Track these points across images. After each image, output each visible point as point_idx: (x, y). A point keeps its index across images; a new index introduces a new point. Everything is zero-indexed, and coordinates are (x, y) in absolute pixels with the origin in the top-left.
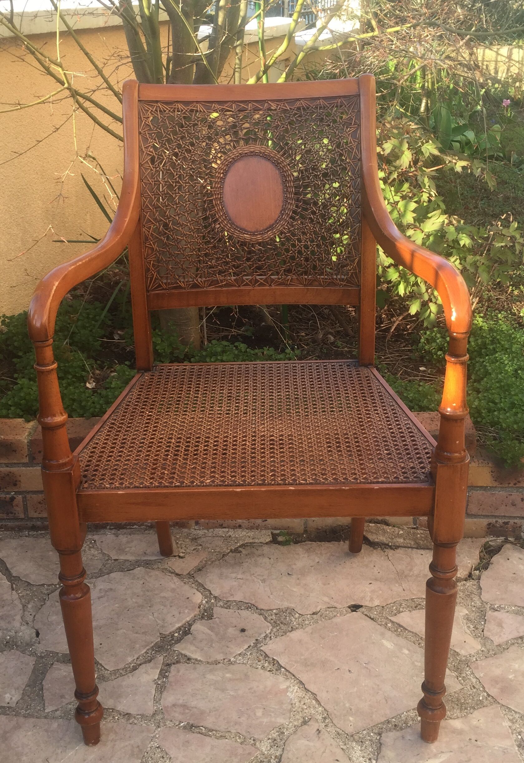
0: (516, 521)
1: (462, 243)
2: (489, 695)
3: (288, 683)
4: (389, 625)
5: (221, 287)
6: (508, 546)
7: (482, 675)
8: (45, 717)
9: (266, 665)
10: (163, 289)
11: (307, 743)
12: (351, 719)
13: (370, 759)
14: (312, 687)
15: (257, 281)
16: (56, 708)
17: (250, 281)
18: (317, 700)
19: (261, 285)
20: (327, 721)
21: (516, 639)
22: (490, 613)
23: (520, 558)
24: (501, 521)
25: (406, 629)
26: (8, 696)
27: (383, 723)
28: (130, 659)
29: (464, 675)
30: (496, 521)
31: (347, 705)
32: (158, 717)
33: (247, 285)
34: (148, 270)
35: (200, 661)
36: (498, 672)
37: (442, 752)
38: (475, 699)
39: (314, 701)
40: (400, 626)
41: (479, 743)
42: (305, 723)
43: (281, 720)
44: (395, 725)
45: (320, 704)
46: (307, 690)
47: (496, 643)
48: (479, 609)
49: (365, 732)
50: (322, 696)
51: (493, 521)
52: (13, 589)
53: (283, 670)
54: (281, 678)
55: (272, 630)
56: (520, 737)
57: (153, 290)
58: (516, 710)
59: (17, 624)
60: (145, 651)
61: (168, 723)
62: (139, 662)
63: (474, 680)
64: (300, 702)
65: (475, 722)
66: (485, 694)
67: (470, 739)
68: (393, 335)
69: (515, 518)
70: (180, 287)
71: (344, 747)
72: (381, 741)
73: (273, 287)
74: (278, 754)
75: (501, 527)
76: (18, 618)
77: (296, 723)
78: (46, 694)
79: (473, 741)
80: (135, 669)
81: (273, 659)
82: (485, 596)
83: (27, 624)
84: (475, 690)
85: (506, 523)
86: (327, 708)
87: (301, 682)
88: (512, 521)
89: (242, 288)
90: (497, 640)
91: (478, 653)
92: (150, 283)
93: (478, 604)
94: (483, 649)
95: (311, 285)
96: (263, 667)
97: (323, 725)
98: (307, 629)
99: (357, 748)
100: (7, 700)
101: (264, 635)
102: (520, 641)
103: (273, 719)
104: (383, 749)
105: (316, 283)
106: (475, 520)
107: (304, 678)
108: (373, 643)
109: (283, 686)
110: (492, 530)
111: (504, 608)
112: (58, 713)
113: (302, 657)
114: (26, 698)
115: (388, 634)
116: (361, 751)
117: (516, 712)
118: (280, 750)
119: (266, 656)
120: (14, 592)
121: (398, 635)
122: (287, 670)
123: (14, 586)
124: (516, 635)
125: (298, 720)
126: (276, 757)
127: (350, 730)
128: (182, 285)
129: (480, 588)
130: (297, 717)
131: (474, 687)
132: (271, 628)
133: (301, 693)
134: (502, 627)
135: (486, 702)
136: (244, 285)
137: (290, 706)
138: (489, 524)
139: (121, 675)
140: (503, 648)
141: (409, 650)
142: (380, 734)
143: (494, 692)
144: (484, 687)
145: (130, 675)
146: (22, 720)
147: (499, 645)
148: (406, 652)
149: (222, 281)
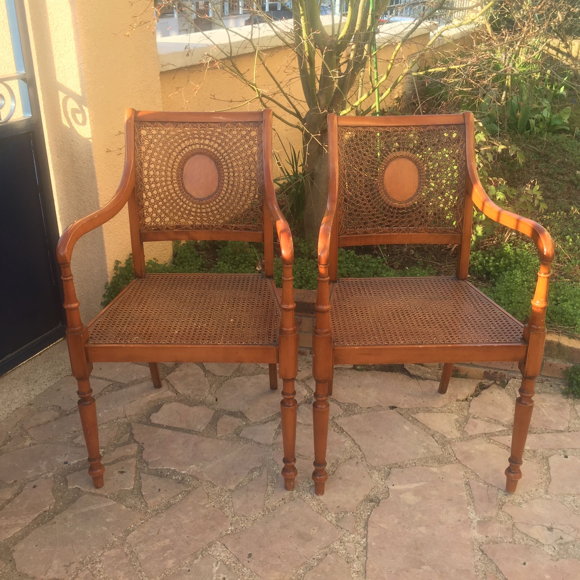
0: (502, 372)
1: (498, 198)
2: (457, 459)
3: (346, 439)
4: (410, 419)
6: (495, 386)
7: (456, 449)
8: (217, 439)
9: (336, 429)
11: (350, 467)
12: (376, 459)
13: (382, 479)
14: (359, 443)
16: (222, 435)
18: (360, 449)
20: (363, 459)
21: (483, 434)
22: (471, 420)
23: (499, 393)
24: (492, 371)
25: (419, 422)
26: (199, 427)
27: (394, 464)
28: (263, 418)
29: (446, 448)
30: (490, 371)
31: (376, 453)
32: (274, 446)
35: (301, 423)
36: (465, 448)
37: (422, 481)
38: (449, 460)
39: (358, 449)
40: (416, 419)
41: (443, 480)
42: (351, 458)
43: (338, 455)
44: (400, 466)
45: (361, 451)
46: (356, 444)
47: (469, 435)
48: (465, 416)
49: (382, 467)
50: (363, 447)
51: (488, 370)
52: (205, 376)
53: (344, 433)
54: (343, 436)
55: (343, 413)
56: (467, 480)
58: (470, 468)
59: (206, 393)
60: (272, 415)
61: (279, 449)
62: (268, 420)
63: (451, 451)
64: (350, 448)
65: (444, 470)
66: (455, 458)
67: (439, 477)
68: (454, 253)
69: (501, 370)
71: (370, 472)
72: (390, 472)
74: (333, 470)
75: (492, 374)
76: (207, 391)
77: (346, 458)
78: (218, 428)
79: (441, 478)
80: (265, 423)
81: (341, 427)
82: (471, 410)
83: (212, 394)
84: (449, 456)
85: (496, 373)
86: (365, 453)
87: (353, 440)
88: (499, 372)
90: (470, 433)
91: (457, 438)
93: (466, 414)
94: (461, 436)
96: (334, 430)
97: (360, 461)
98: (362, 415)
99: (376, 473)
100: (198, 429)
101: (337, 415)
102: (484, 435)
103: (334, 455)
104: (390, 475)
106: (477, 369)
107: (355, 438)
108: (398, 426)
109: (343, 440)
110: (487, 375)
111: (481, 418)
112: (223, 438)
113: (357, 428)
114: (208, 429)
115: (408, 423)
116: (378, 475)
117: (469, 469)
118: (335, 469)
119: (337, 425)
120: (206, 378)
121: (414, 424)
122: (346, 433)
123: (206, 375)
124: (483, 432)
125: (347, 456)
126: (332, 471)
127: (374, 464)
129: (470, 406)
130: (348, 455)
131: (450, 454)
132: (343, 412)
133: (352, 445)
134: (476, 427)
135: (454, 462)
137: (344, 450)
138: (485, 372)
139: (258, 425)
140: (472, 438)
141: (417, 432)
142: (390, 469)
143: (460, 458)
144: (455, 455)
145: (263, 425)
146: (205, 438)
147: (471, 436)
148: (416, 432)
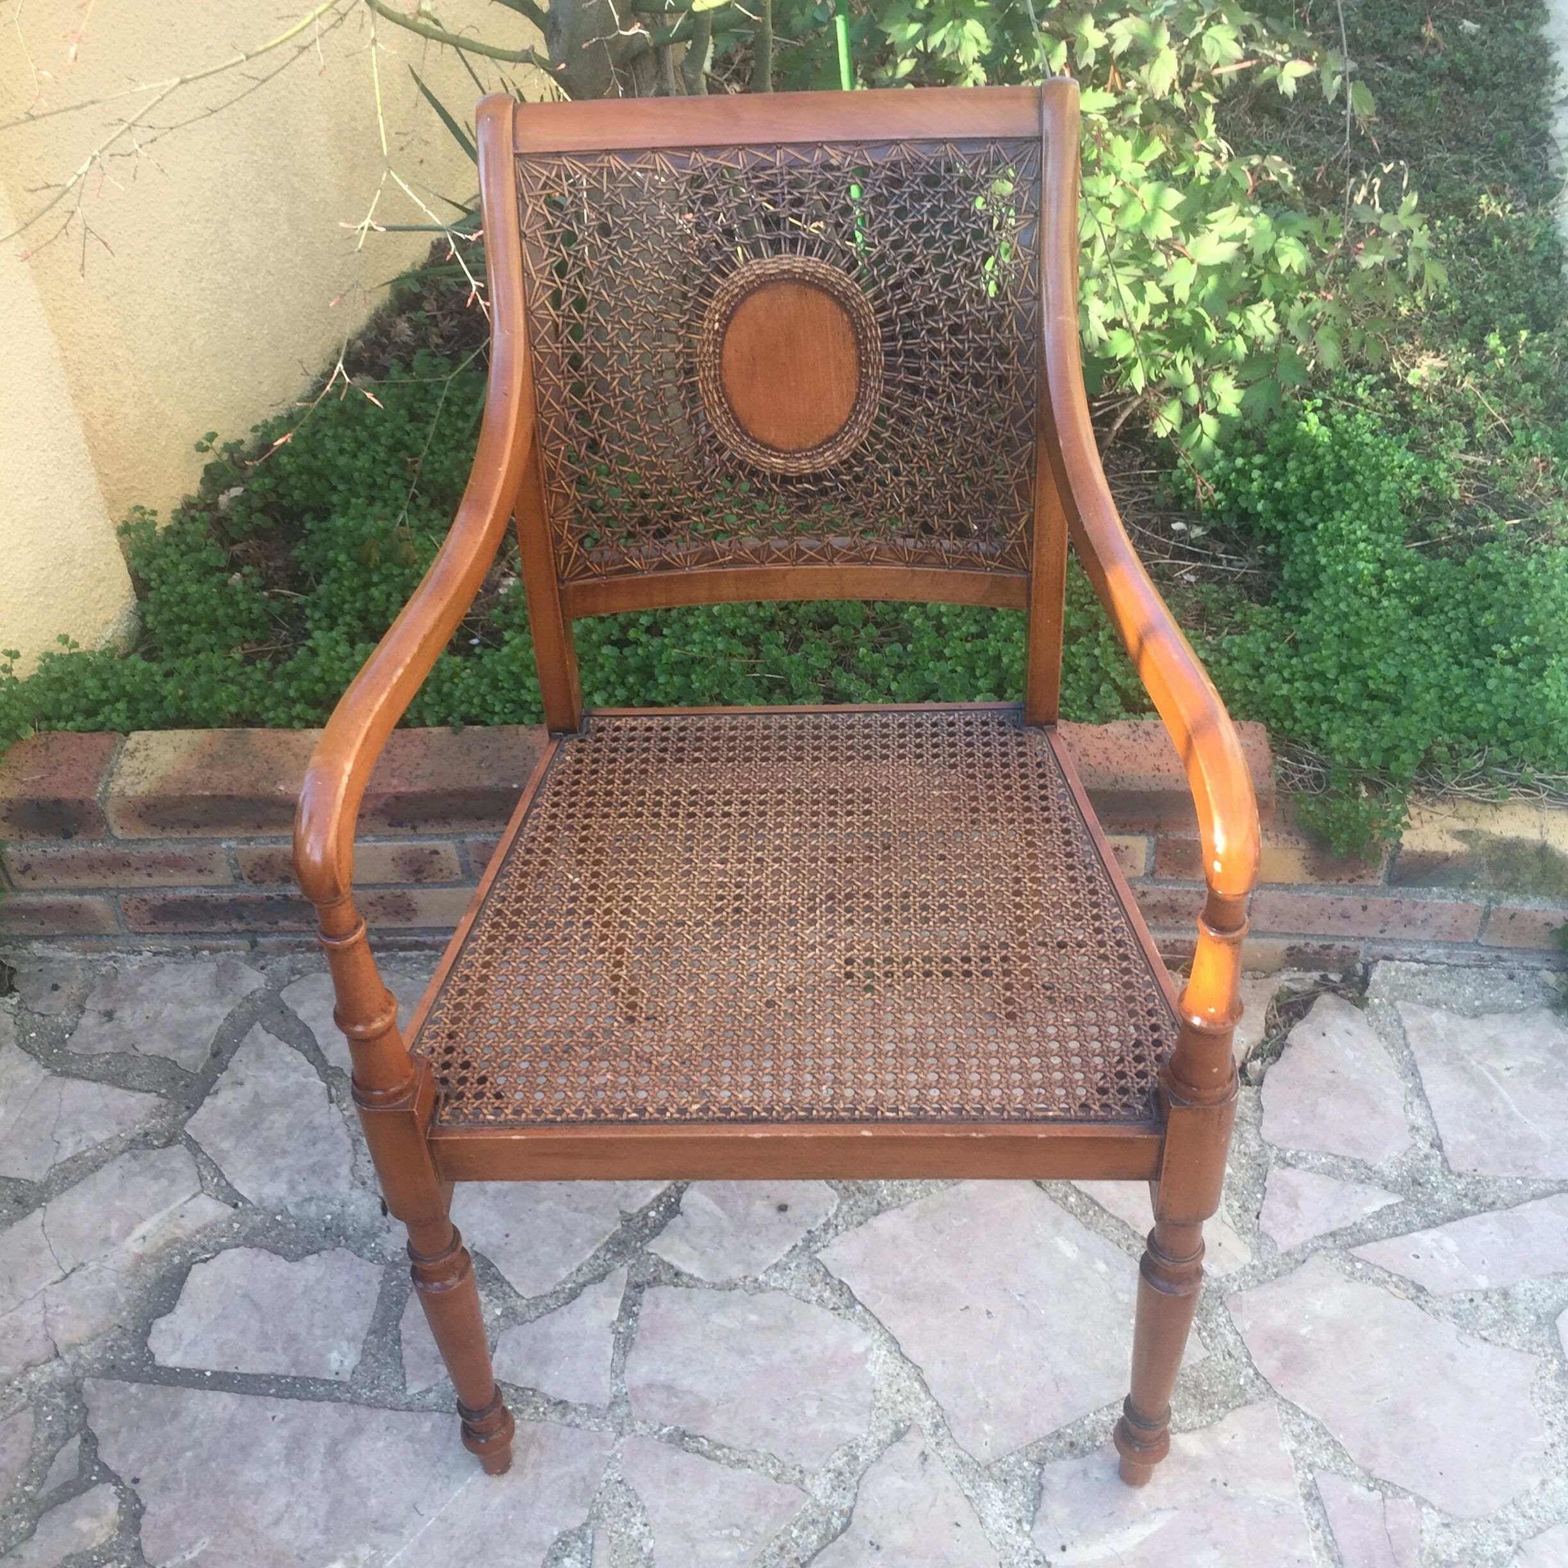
0: (1347, 944)
1: (1284, 262)
2: (1257, 1374)
3: (867, 1341)
4: (1072, 1199)
5: (721, 565)
6: (1326, 998)
7: (1247, 1326)
8: (409, 1409)
9: (827, 1294)
10: (595, 575)
11: (901, 1483)
12: (987, 1428)
13: (1019, 1522)
14: (912, 1352)
15: (801, 554)
16: (424, 1386)
17: (787, 554)
18: (924, 1384)
19: (811, 560)
20: (941, 1431)
21: (1323, 1237)
22: (1275, 1171)
23: (1349, 1033)
24: (1315, 944)
25: (1105, 1211)
26: (334, 1356)
27: (1048, 1438)
28: (563, 1273)
29: (1212, 1325)
30: (1307, 944)
31: (981, 1395)
32: (621, 1411)
33: (779, 560)
34: (559, 539)
35: (698, 1280)
36: (1278, 1318)
37: (1159, 1509)
38: (1231, 1383)
39: (917, 1385)
40: (1094, 1203)
41: (1230, 1490)
42: (898, 1435)
43: (852, 1429)
44: (1072, 1444)
45: (928, 1391)
46: (905, 1358)
47: (1282, 1249)
48: (1254, 1159)
49: (1012, 1459)
50: (934, 1373)
51: (1299, 942)
52: (331, 1101)
53: (859, 1307)
54: (855, 1328)
55: (839, 1208)
56: (1310, 1477)
57: (572, 580)
58: (1309, 1412)
59: (343, 1186)
60: (592, 1252)
61: (639, 1425)
62: (581, 1280)
63: (1231, 1338)
64: (890, 1385)
65: (1225, 1441)
66: (1251, 1372)
67: (1214, 1480)
69: (1348, 938)
70: (632, 570)
71: (972, 1494)
72: (1043, 1481)
73: (838, 565)
74: (845, 1507)
75: (1315, 953)
76: (345, 1170)
77: (882, 1436)
78: (407, 1352)
79: (1219, 1484)
80: (574, 1295)
81: (841, 1282)
82: (1270, 1129)
83: (364, 1183)
84: (1231, 1362)
85: (1329, 947)
86: (942, 1403)
87: (893, 1340)
88: (1338, 945)
89: (769, 566)
90: (1285, 1240)
91: (1244, 1273)
92: (566, 564)
93: (1254, 1147)
94: (1256, 1262)
95: (921, 562)
96: (821, 1301)
97: (933, 1441)
98: (908, 1210)
99: (996, 1494)
100: (335, 1366)
101: (822, 1220)
102: (1329, 1243)
103: (837, 1426)
104: (1046, 1497)
105: (933, 560)
106: (1263, 941)
107: (899, 1328)
108: (1039, 1245)
109: (858, 1348)
110: (1296, 958)
111: (1305, 1159)
112: (431, 1397)
113: (897, 1279)
114: (370, 1359)
115: (1070, 1222)
116: (1004, 1501)
117: (1307, 1417)
118: (850, 1496)
119: (827, 1273)
120: (334, 1107)
121: (1087, 1226)
122: (866, 1310)
123: (333, 1091)
124: (1324, 1228)
125: (885, 1427)
126: (841, 1512)
127: (984, 1454)
128: (636, 564)
129: (1260, 1107)
130: (885, 1421)
131: (1230, 1354)
132: (837, 1201)
133: (893, 1366)
134: (1296, 1206)
135: (1251, 1393)
136: (773, 561)
137: (870, 1397)
138: (1292, 948)
139: (550, 1310)
140: (1296, 1260)
141: (1107, 1263)
142: (1040, 1464)
143: (1268, 1366)
144: (1249, 1357)
145: (564, 1309)
146: (363, 1412)
147: (1288, 1254)
148: (1101, 1266)
149: (723, 555)
